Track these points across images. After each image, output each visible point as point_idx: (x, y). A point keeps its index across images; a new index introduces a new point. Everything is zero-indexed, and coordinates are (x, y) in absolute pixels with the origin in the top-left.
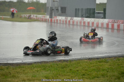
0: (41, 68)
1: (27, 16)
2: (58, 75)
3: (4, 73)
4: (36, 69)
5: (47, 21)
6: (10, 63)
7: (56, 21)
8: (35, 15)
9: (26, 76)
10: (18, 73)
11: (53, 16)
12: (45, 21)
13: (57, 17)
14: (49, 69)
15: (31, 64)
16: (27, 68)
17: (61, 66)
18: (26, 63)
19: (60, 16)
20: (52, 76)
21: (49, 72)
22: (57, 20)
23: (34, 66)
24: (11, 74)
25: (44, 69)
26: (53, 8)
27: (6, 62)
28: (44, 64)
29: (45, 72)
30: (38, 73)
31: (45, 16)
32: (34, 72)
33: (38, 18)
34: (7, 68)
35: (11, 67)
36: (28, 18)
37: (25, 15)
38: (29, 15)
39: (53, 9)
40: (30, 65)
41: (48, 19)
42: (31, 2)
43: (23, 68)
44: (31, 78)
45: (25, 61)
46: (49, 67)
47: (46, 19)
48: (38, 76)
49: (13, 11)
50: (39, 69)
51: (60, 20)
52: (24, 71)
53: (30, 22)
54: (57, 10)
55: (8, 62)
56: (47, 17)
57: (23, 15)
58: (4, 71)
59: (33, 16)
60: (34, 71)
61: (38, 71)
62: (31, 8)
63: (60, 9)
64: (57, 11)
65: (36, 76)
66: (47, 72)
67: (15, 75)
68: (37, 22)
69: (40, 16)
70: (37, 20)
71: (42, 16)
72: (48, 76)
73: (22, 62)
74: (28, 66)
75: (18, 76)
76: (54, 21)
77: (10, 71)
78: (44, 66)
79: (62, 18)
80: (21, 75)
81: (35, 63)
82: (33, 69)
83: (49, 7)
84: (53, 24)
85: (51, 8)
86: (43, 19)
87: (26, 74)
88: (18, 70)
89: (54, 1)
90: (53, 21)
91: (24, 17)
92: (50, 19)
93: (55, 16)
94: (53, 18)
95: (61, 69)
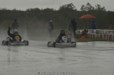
86: (110, 36)
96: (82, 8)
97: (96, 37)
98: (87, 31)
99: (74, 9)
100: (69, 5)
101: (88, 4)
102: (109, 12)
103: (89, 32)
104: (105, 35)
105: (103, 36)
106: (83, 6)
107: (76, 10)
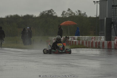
5: (101, 46)
12: (97, 46)
26: (113, 21)
33: (83, 42)
39: (112, 23)
41: (103, 43)
47: (99, 43)
56: (100, 38)
70: (82, 46)
86: (92, 43)
89: (113, 6)
90: (113, 47)
92: (106, 43)
96: (63, 14)
97: (77, 44)
98: (69, 38)
99: (54, 15)
101: (69, 10)
102: (90, 18)
103: (70, 39)
104: (86, 42)
106: (64, 12)
107: (56, 17)
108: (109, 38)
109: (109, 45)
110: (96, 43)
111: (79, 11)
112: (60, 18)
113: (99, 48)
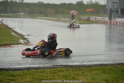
0: (100, 71)
1: (86, 18)
2: (118, 79)
3: (64, 75)
4: (95, 72)
6: (70, 65)
7: (115, 24)
8: (94, 17)
9: (86, 79)
10: (77, 75)
11: (113, 18)
12: (104, 23)
13: (117, 18)
14: (109, 73)
15: (91, 67)
16: (86, 70)
17: (121, 69)
18: (85, 66)
19: (119, 18)
20: (112, 80)
21: (109, 75)
22: (117, 22)
23: (94, 69)
24: (70, 76)
25: (104, 72)
26: (113, 10)
27: (66, 64)
28: (104, 67)
29: (105, 76)
30: (98, 76)
31: (104, 18)
32: (93, 75)
33: (97, 20)
34: (67, 70)
35: (71, 69)
36: (87, 20)
37: (84, 17)
38: (88, 17)
39: (112, 11)
40: (89, 68)
41: (107, 21)
42: (90, 4)
43: (83, 70)
44: (90, 81)
45: (84, 63)
46: (109, 70)
47: (105, 21)
48: (97, 79)
49: (73, 13)
50: (98, 72)
51: (120, 22)
52: (83, 73)
53: (89, 24)
54: (116, 11)
55: (68, 64)
56: (106, 19)
57: (82, 17)
58: (64, 72)
59: (93, 18)
60: (93, 73)
61: (97, 74)
62: (90, 10)
63: (119, 10)
64: (117, 13)
65: (95, 79)
66: (106, 75)
67: (74, 77)
68: (96, 24)
69: (99, 18)
70: (96, 22)
71: (102, 18)
72: (108, 79)
73: (81, 64)
74: (87, 68)
75: (78, 78)
76: (114, 23)
77: (70, 73)
78: (103, 69)
79: (122, 20)
80: (80, 77)
81: (94, 65)
82: (93, 71)
83: (108, 9)
84: (112, 26)
85: (111, 9)
86: (102, 21)
87: (85, 76)
88: (78, 72)
89: (113, 3)
90: (112, 23)
91: (83, 19)
92: (109, 21)
93: (114, 18)
94: (113, 20)
95: (121, 73)
96: (87, 3)
97: (94, 21)
98: (90, 18)
99: (84, 3)
100: (81, 2)
101: (91, 1)
103: (91, 18)
104: (99, 20)
105: (98, 21)
106: (88, 2)
107: (84, 4)
108: (110, 19)
109: (111, 22)
110: (104, 21)
111: (96, 2)
112: (86, 5)
113: (105, 24)
